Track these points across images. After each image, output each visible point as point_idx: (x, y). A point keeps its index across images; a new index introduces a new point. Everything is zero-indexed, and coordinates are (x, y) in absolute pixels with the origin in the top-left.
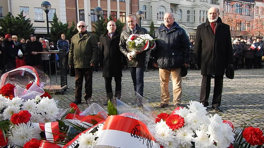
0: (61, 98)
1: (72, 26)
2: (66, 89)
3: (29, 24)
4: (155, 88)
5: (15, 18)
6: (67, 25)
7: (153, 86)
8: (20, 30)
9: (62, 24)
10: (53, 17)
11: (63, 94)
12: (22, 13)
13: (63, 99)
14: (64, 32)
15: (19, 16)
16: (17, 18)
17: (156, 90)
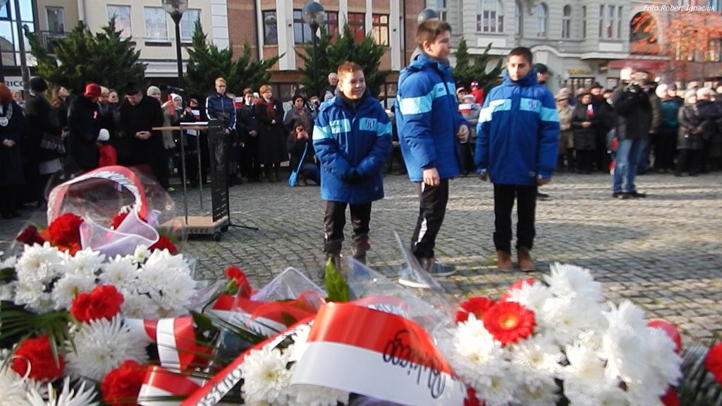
0: (213, 250)
1: (242, 55)
2: (227, 227)
3: (130, 52)
4: (469, 225)
5: (95, 35)
6: (229, 54)
7: (461, 220)
8: (107, 68)
9: (217, 49)
10: (194, 30)
11: (218, 239)
12: (112, 23)
13: (218, 253)
14: (223, 73)
15: (104, 32)
16: (100, 37)
17: (470, 229)
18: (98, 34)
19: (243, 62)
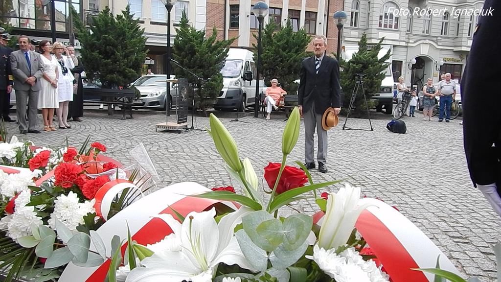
1: (211, 36)
3: (138, 29)
4: (347, 162)
5: (116, 16)
6: (204, 32)
9: (195, 31)
10: (181, 17)
12: (128, 8)
16: (119, 17)
17: (347, 164)
18: (118, 16)
19: (211, 40)
